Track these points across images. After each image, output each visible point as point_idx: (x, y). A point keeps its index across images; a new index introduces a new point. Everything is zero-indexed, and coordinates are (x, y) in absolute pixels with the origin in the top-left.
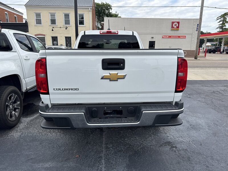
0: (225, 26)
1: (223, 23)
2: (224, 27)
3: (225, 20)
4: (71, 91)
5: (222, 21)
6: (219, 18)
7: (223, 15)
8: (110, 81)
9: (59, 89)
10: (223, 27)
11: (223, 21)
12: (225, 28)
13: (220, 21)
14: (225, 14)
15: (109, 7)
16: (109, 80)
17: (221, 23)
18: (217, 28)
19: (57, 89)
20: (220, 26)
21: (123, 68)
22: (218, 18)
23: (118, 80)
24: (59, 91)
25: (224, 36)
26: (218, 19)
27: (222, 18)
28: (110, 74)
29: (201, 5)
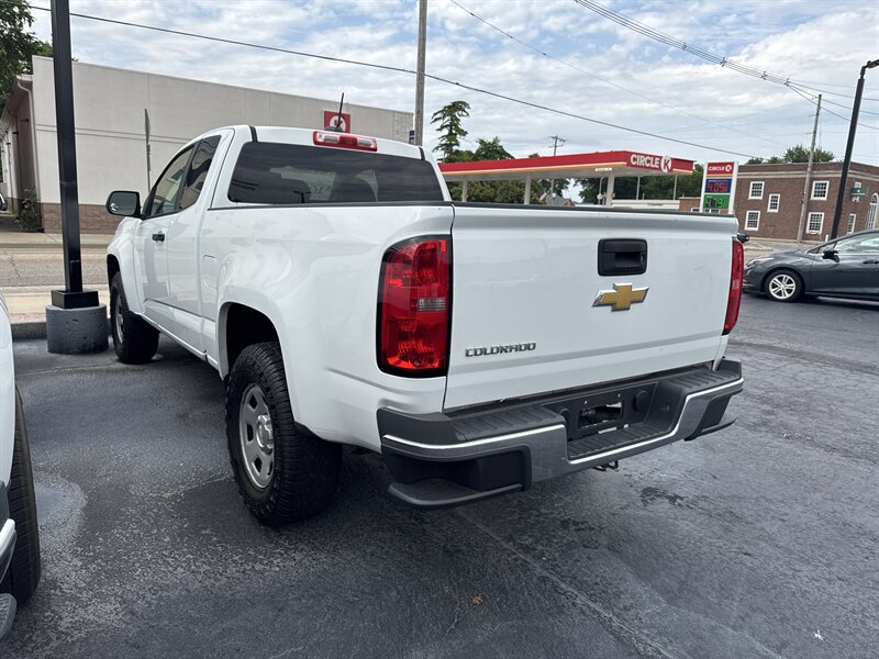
0: (457, 144)
1: (451, 133)
2: (455, 148)
3: (456, 125)
4: (514, 355)
5: (446, 126)
6: (438, 116)
7: (449, 107)
8: (614, 310)
9: (484, 352)
10: (452, 145)
11: (451, 126)
12: (457, 151)
13: (442, 127)
14: (454, 104)
15: (16, 10)
16: (610, 308)
17: (446, 132)
18: (437, 148)
19: (476, 351)
20: (444, 142)
21: (641, 270)
22: (435, 114)
23: (632, 306)
24: (483, 359)
25: (466, 176)
26: (436, 120)
27: (447, 118)
28: (615, 287)
29: (419, 69)
